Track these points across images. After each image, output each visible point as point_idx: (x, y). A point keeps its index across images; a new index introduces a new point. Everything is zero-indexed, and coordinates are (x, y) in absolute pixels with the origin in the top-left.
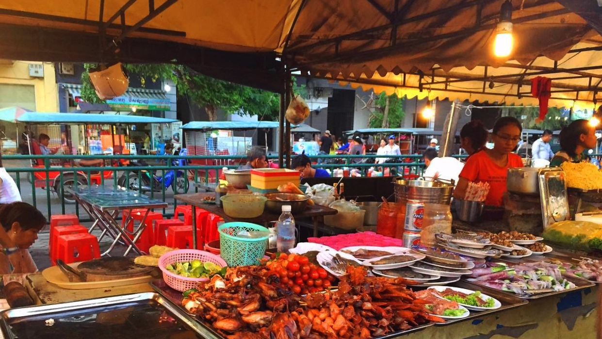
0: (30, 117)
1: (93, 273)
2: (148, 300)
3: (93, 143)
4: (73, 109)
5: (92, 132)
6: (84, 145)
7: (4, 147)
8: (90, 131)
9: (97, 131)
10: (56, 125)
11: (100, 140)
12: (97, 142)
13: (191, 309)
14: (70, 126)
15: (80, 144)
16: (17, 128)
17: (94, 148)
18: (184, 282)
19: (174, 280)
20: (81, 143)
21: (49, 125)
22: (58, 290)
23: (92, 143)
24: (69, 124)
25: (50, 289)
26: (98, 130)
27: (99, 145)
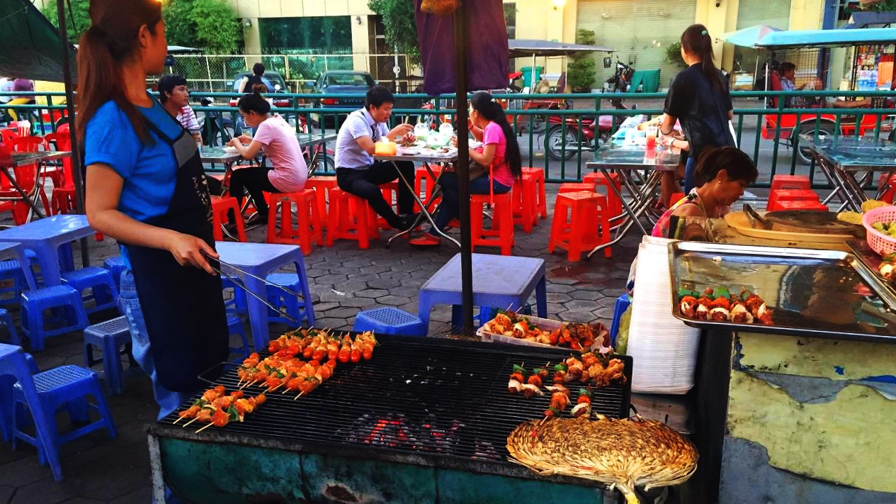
0: (774, 38)
1: (780, 223)
2: (838, 260)
3: (865, 75)
4: (844, 23)
5: (866, 58)
6: (850, 78)
7: (737, 84)
8: (863, 56)
9: (874, 56)
10: (809, 48)
11: (877, 70)
12: (871, 73)
13: (887, 274)
14: (829, 49)
15: (844, 78)
16: (758, 57)
17: (865, 83)
18: (891, 245)
19: (878, 241)
20: (846, 76)
21: (799, 49)
22: (737, 235)
23: (863, 75)
24: (827, 46)
25: (729, 232)
26: (876, 55)
27: (874, 78)
